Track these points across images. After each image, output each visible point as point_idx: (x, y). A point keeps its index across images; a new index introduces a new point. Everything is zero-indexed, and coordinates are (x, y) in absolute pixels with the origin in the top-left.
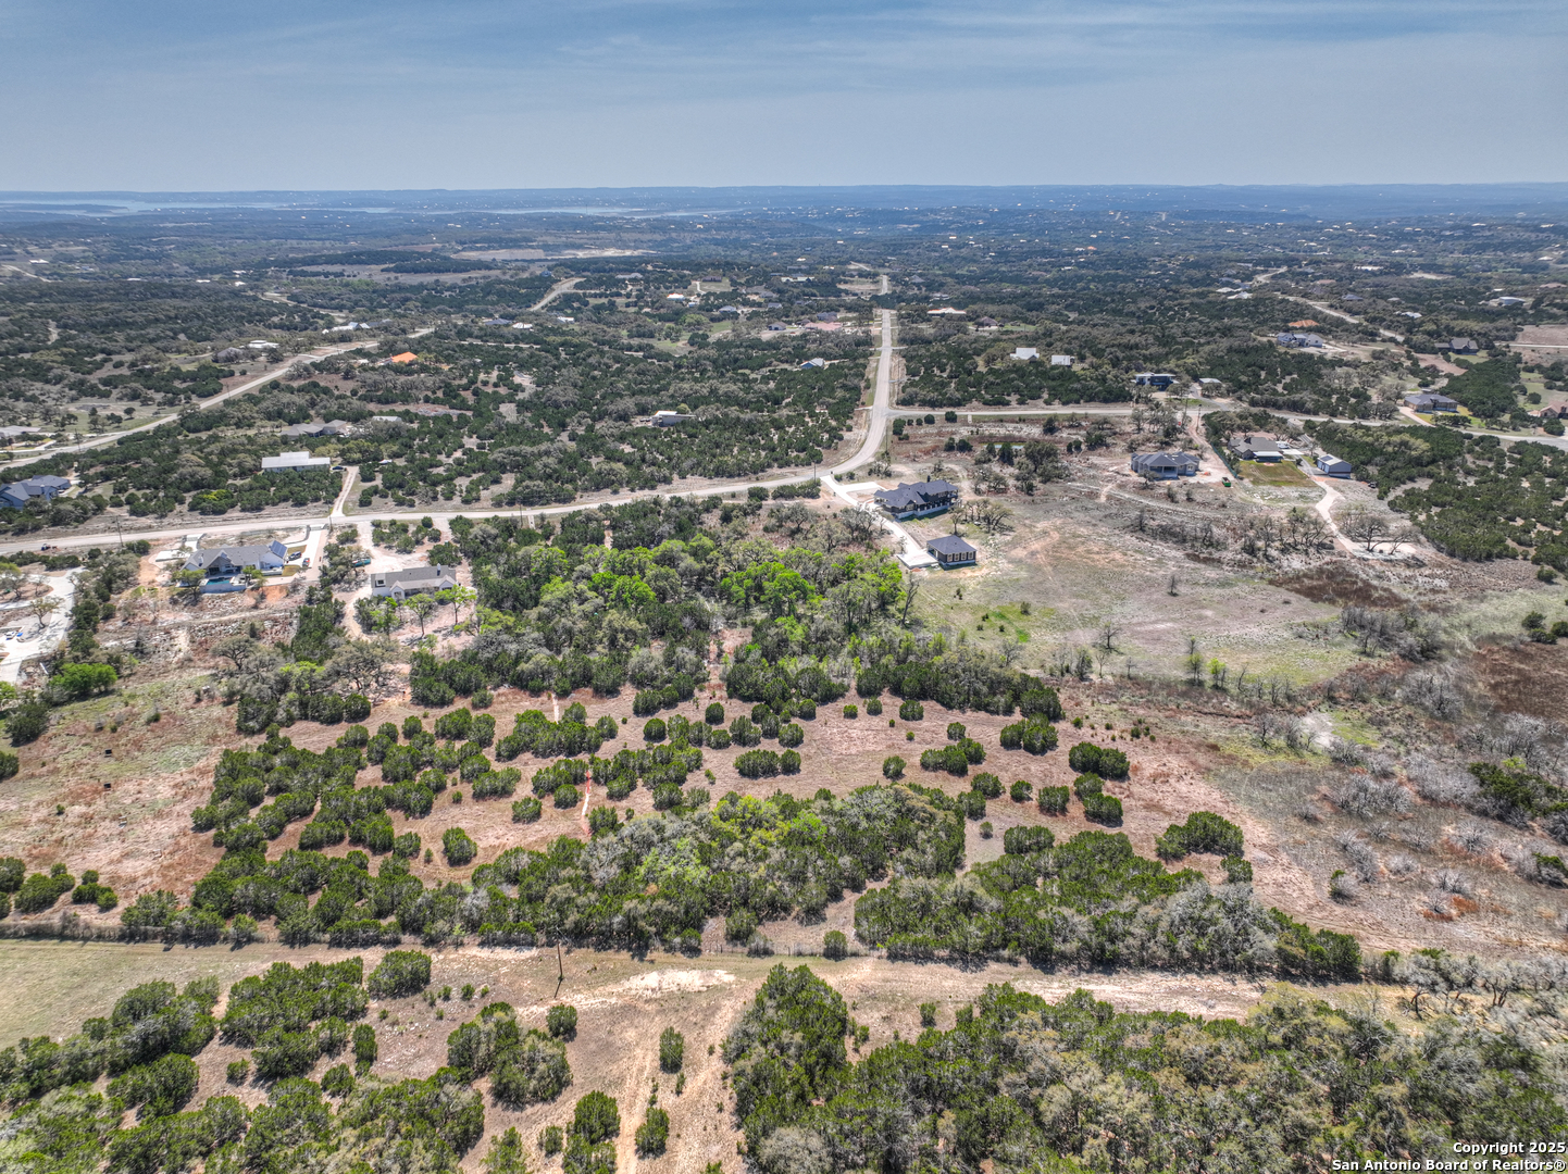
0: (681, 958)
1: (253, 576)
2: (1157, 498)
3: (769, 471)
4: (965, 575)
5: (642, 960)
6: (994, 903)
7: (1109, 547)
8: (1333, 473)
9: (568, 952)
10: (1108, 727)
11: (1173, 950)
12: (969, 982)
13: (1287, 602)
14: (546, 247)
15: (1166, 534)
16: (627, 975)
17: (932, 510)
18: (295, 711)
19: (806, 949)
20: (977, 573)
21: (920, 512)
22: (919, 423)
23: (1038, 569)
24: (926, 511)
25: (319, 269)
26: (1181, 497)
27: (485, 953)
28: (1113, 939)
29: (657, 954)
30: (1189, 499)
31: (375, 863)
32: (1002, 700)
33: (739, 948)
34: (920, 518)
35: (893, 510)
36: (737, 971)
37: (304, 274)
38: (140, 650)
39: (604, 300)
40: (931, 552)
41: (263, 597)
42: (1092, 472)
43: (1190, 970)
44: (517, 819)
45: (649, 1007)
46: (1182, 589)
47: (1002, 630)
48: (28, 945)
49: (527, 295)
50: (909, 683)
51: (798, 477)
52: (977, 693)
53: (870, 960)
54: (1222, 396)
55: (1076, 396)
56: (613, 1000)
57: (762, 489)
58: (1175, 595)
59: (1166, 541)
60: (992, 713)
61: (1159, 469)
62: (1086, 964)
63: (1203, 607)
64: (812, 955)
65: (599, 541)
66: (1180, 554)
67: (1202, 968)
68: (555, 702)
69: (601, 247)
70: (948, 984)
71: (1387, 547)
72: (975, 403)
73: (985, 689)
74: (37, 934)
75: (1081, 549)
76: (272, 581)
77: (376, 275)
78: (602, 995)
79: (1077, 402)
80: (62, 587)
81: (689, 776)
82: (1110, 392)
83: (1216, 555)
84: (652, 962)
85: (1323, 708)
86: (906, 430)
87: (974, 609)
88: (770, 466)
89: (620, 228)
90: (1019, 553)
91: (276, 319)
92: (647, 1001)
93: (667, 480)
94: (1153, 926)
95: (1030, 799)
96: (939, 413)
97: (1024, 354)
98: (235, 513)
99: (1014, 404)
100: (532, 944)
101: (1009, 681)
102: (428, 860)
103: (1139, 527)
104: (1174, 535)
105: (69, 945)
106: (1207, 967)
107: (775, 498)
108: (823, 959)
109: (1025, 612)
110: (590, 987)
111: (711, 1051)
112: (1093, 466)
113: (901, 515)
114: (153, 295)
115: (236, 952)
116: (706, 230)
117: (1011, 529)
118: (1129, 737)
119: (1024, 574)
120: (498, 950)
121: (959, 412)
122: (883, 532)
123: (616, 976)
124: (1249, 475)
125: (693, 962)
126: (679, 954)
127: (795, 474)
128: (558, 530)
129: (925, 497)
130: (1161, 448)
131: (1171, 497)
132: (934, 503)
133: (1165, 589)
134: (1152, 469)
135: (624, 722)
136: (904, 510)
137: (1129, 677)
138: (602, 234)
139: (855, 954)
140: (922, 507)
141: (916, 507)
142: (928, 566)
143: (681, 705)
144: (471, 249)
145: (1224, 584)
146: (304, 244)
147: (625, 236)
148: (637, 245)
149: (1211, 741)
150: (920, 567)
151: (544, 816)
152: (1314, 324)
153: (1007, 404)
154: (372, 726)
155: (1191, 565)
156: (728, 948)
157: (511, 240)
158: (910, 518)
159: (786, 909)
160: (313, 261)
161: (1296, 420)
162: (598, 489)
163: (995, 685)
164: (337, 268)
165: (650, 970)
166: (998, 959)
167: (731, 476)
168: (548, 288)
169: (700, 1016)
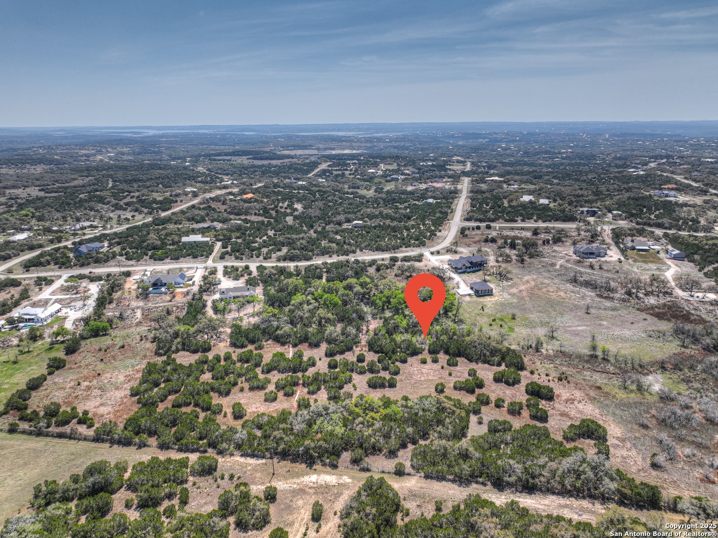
0: (328, 469)
1: (171, 287)
2: (585, 267)
3: (401, 249)
4: (487, 299)
5: (311, 469)
6: (477, 455)
7: (559, 289)
8: (675, 258)
9: (278, 462)
10: (547, 375)
11: (563, 485)
12: (461, 492)
13: (645, 320)
14: (318, 149)
15: (587, 284)
16: (303, 475)
17: (474, 269)
18: (180, 347)
19: (386, 470)
20: (493, 299)
21: (468, 270)
22: (473, 229)
23: (523, 298)
24: (471, 270)
25: (220, 157)
26: (597, 267)
27: (242, 460)
28: (533, 477)
29: (318, 466)
30: (601, 268)
31: (202, 415)
32: (496, 359)
33: (356, 467)
34: (468, 273)
35: (456, 268)
36: (353, 478)
37: (215, 160)
38: (121, 318)
39: (340, 172)
40: (472, 288)
41: (174, 297)
42: (554, 254)
43: (572, 496)
44: (266, 400)
45: (311, 491)
46: (592, 311)
47: (501, 326)
48: (57, 440)
49: (307, 170)
50: (453, 348)
52: (485, 355)
53: (416, 477)
54: (622, 220)
55: (549, 218)
56: (295, 486)
57: (396, 257)
58: (589, 313)
59: (587, 288)
60: (491, 365)
61: (586, 254)
62: (520, 489)
63: (602, 320)
64: (389, 473)
65: (320, 278)
66: (593, 294)
67: (578, 495)
68: (291, 349)
69: (343, 149)
70: (451, 492)
71: (700, 295)
72: (501, 220)
73: (488, 353)
74: (61, 436)
75: (544, 290)
76: (178, 290)
77: (244, 160)
78: (290, 483)
79: (550, 221)
80: (94, 289)
81: (345, 386)
82: (566, 217)
83: (611, 295)
84: (315, 470)
85: (658, 372)
86: (467, 232)
87: (489, 316)
88: (401, 247)
89: (352, 141)
90: (514, 290)
91: (200, 179)
92: (310, 488)
93: (354, 252)
94: (554, 473)
95: (504, 407)
96: (483, 225)
97: (526, 198)
98: (168, 260)
99: (519, 221)
100: (263, 457)
101: (500, 350)
102: (225, 416)
103: (574, 281)
104: (591, 285)
105: (72, 442)
106: (581, 495)
107: (401, 261)
108: (394, 475)
109: (514, 318)
110: (286, 479)
111: (335, 514)
112: (555, 251)
113: (459, 271)
114: (152, 169)
115: (138, 450)
116: (390, 142)
117: (511, 279)
118: (556, 380)
119: (515, 300)
120: (248, 458)
121: (492, 224)
122: (450, 279)
123: (298, 475)
124: (632, 258)
125: (333, 471)
126: (328, 467)
127: (412, 251)
128: (303, 273)
129: (471, 263)
130: (589, 244)
131: (591, 267)
132: (475, 266)
133: (584, 311)
134: (583, 253)
135: (320, 359)
136: (461, 269)
137: (561, 352)
138: (344, 143)
139: (409, 474)
140: (469, 268)
141: (466, 268)
142: (469, 295)
143: (347, 353)
144: (286, 150)
145: (614, 309)
146: (217, 147)
147: (354, 144)
148: (359, 148)
149: (598, 385)
150: (466, 295)
151: (278, 400)
152: (674, 186)
153: (516, 221)
154: (210, 356)
155: (599, 299)
156: (350, 466)
157: (304, 146)
158: (464, 272)
159: (380, 450)
160: (219, 155)
161: (659, 232)
162: (323, 255)
163: (494, 352)
164: (229, 158)
165: (313, 474)
166: (477, 482)
167: (383, 251)
168: (316, 167)
169: (333, 497)
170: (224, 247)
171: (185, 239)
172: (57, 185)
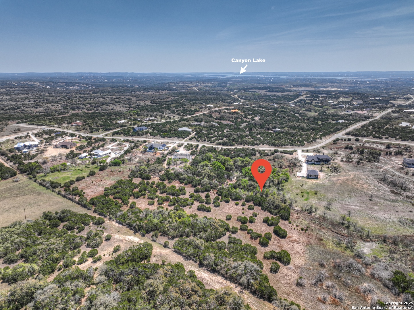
1: (156, 149)
2: (402, 172)
3: (286, 146)
4: (311, 181)
7: (366, 183)
9: (125, 228)
10: (297, 226)
11: (227, 273)
14: (315, 87)
15: (392, 183)
16: (131, 235)
17: (320, 163)
18: (139, 176)
19: (161, 243)
20: (314, 181)
21: (316, 163)
22: (345, 140)
23: (335, 184)
25: (252, 90)
26: (411, 174)
27: (114, 223)
28: (216, 265)
29: (137, 234)
32: (275, 211)
33: (151, 238)
35: (309, 161)
37: (248, 91)
38: (130, 160)
39: (310, 101)
40: (308, 173)
41: (156, 154)
42: (388, 161)
44: (149, 204)
46: (376, 199)
47: (303, 196)
48: (68, 200)
49: (291, 99)
51: (289, 149)
52: (270, 208)
53: (170, 250)
55: (408, 139)
56: (121, 238)
57: (277, 150)
58: (371, 200)
59: (389, 185)
60: (271, 214)
61: (412, 164)
62: (210, 269)
63: (376, 205)
66: (388, 189)
67: (234, 281)
69: (332, 88)
72: (371, 137)
74: (69, 199)
75: (356, 182)
76: (158, 152)
77: (263, 92)
78: (121, 236)
79: (408, 141)
80: (127, 146)
81: (187, 206)
83: (402, 192)
84: (135, 235)
85: (378, 243)
86: (338, 141)
87: (302, 190)
88: (287, 145)
89: (342, 83)
90: (335, 179)
91: (228, 101)
92: (126, 240)
93: (258, 145)
95: (251, 234)
96: (354, 138)
97: (404, 124)
98: (166, 138)
99: (384, 139)
101: (281, 207)
102: (127, 206)
103: (384, 179)
104: (394, 184)
105: (72, 202)
106: (236, 281)
107: (279, 153)
108: (163, 246)
109: (316, 194)
110: (121, 234)
112: (390, 160)
113: (309, 163)
114: (210, 95)
115: (87, 210)
116: (370, 84)
117: (340, 172)
118: (300, 230)
119: (329, 184)
120: (117, 223)
121: (360, 138)
122: (300, 166)
125: (141, 237)
126: (141, 235)
127: (292, 148)
129: (319, 159)
131: (407, 174)
132: (322, 161)
134: (410, 164)
135: (189, 193)
136: (311, 161)
137: (324, 217)
138: (336, 84)
139: (169, 248)
141: (315, 161)
142: (303, 177)
144: (295, 87)
146: (258, 85)
147: (342, 85)
148: (344, 87)
149: (323, 238)
150: (300, 176)
151: (153, 205)
153: (381, 138)
155: (389, 193)
157: (307, 85)
158: (312, 164)
164: (255, 90)
166: (193, 260)
168: (298, 97)
170: (195, 135)
171: (180, 129)
172: (159, 100)
